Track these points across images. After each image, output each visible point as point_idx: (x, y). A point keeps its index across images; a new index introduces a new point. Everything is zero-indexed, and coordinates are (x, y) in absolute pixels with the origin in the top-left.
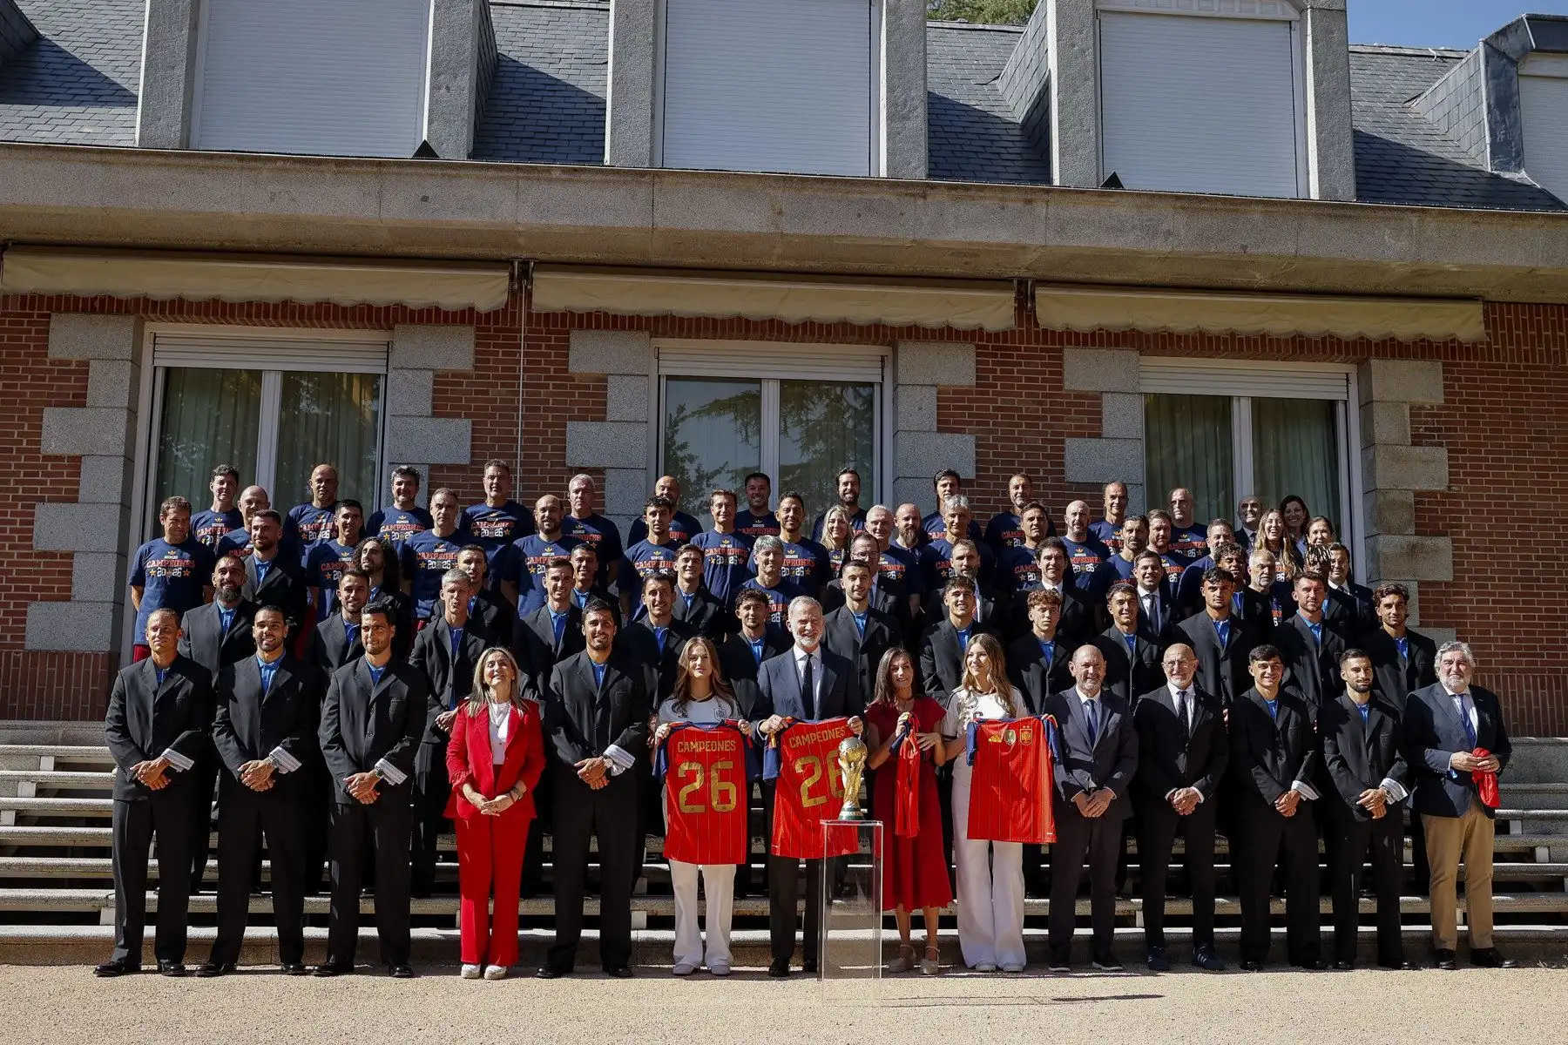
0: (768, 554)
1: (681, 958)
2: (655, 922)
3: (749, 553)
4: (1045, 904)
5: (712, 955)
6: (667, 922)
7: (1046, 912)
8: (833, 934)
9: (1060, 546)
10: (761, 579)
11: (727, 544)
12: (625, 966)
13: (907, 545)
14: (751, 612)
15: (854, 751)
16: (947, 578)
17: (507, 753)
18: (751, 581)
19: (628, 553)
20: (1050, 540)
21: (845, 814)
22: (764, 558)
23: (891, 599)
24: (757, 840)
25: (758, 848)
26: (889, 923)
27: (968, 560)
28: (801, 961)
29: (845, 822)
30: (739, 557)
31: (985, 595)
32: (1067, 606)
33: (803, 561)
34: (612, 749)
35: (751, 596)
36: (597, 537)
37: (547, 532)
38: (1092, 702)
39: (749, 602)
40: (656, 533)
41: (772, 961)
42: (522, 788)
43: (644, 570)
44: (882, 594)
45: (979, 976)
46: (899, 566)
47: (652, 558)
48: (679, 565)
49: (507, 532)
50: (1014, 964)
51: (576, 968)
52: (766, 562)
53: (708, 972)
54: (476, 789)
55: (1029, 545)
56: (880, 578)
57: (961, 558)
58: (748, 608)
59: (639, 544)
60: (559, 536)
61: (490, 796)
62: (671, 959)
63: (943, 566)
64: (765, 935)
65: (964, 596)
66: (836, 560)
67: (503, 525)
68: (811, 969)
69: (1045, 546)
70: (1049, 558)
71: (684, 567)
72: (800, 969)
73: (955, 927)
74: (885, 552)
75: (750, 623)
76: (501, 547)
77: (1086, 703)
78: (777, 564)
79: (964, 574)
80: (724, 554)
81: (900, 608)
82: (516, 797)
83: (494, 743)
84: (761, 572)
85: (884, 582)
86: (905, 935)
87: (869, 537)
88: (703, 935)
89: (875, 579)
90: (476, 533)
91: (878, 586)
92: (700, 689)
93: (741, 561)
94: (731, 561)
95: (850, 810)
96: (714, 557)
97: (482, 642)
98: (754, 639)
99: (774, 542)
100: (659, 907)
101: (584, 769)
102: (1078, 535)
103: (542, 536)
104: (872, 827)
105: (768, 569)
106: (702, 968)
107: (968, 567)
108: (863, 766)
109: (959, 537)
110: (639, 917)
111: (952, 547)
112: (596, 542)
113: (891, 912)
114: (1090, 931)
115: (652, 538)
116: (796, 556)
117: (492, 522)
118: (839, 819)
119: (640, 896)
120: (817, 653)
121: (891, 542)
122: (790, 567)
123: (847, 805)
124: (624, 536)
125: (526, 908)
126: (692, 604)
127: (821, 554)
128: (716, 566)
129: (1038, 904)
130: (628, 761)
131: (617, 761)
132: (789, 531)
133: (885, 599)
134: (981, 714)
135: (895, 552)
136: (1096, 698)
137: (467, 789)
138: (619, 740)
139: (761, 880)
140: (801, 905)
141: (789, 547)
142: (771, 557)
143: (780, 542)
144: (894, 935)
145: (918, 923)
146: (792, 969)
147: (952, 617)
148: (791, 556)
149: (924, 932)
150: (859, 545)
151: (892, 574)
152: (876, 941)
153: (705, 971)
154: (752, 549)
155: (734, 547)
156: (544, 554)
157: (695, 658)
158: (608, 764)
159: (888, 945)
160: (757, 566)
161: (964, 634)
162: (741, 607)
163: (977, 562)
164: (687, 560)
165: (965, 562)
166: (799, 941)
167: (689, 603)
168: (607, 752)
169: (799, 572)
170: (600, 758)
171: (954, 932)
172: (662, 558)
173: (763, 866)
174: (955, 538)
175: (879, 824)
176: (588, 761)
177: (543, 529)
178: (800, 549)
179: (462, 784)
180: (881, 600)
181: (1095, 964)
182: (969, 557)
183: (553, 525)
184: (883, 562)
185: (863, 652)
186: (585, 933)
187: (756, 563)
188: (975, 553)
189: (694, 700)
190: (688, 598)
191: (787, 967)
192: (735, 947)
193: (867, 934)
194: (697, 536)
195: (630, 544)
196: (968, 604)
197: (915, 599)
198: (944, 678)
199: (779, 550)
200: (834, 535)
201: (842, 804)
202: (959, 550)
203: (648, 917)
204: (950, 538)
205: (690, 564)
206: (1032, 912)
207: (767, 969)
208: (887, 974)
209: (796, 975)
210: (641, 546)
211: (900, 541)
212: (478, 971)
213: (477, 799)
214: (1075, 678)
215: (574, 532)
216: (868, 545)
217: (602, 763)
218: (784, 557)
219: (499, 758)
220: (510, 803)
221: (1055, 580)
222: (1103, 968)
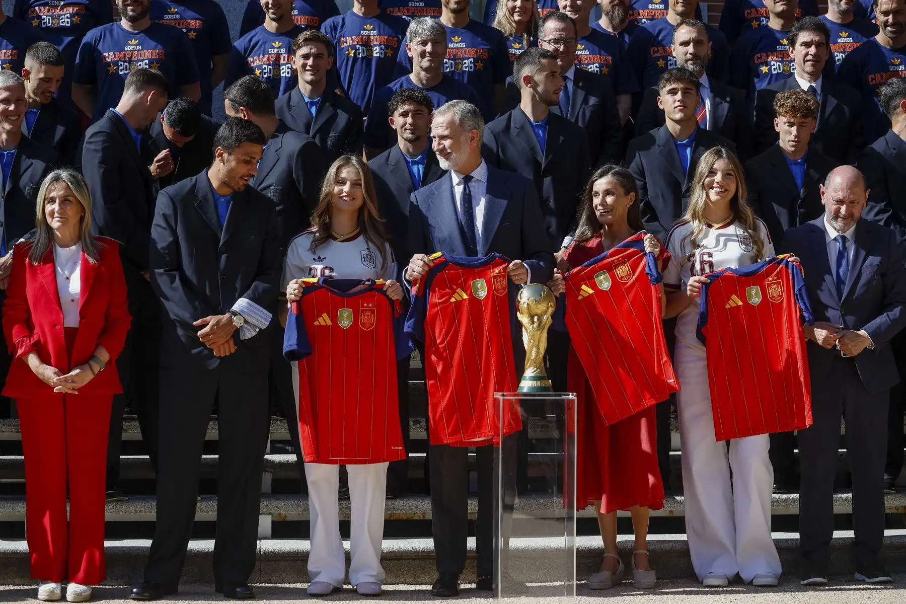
0: (424, 43)
1: (317, 574)
2: (282, 530)
3: (400, 42)
4: (794, 501)
5: (357, 571)
6: (301, 529)
7: (795, 510)
8: (516, 543)
9: (822, 29)
10: (416, 76)
11: (371, 31)
12: (244, 585)
13: (614, 28)
14: (409, 120)
15: (538, 302)
16: (665, 69)
17: (83, 312)
18: (403, 78)
19: (239, 44)
20: (808, 19)
21: (526, 385)
22: (419, 48)
23: (592, 100)
24: (416, 422)
25: (417, 432)
26: (587, 527)
27: (694, 47)
28: (474, 577)
29: (525, 395)
30: (387, 47)
31: (717, 93)
32: (829, 110)
33: (472, 52)
34: (241, 303)
35: (409, 99)
36: (195, 24)
37: (132, 20)
38: (844, 238)
39: (406, 107)
40: (273, 20)
41: (436, 576)
42: (104, 355)
43: (260, 67)
44: (581, 94)
45: (706, 593)
46: (603, 57)
47: (271, 51)
48: (298, 62)
49: (76, 19)
50: (766, 576)
51: (181, 588)
52: (423, 55)
53: (354, 591)
54: (45, 359)
55: (775, 24)
56: (577, 71)
57: (685, 44)
58: (405, 114)
59: (252, 33)
60: (146, 22)
61: (64, 369)
62: (306, 576)
63: (661, 53)
64: (427, 544)
65: (684, 94)
66: (516, 49)
67: (71, 10)
68: (486, 587)
69: (801, 29)
70: (807, 45)
71: (304, 66)
72: (474, 586)
73: (683, 531)
74: (584, 38)
75: (407, 134)
76: (67, 40)
77: (835, 239)
78: (436, 56)
79: (690, 66)
80: (367, 43)
81: (605, 111)
82: (97, 368)
83: (64, 299)
84: (416, 68)
85: (582, 76)
86: (609, 541)
87: (563, 18)
88: (347, 545)
89: (570, 74)
90: (35, 22)
91: (575, 83)
92: (343, 223)
93: (390, 53)
94: (376, 52)
95: (534, 378)
96: (353, 47)
97: (38, 165)
98: (413, 155)
99: (433, 27)
100: (288, 509)
101: (207, 329)
102: (843, 13)
103: (125, 24)
104: (563, 400)
105: (426, 63)
106: (345, 587)
107: (695, 57)
108: (550, 322)
109: (685, 17)
110: (265, 523)
111: (674, 29)
112: (195, 30)
113: (590, 512)
114: (850, 534)
115: (270, 25)
116: (464, 45)
117: (56, 7)
118: (519, 391)
119: (266, 496)
120: (480, 173)
121: (592, 24)
122: (454, 59)
123: (529, 372)
124: (234, 20)
125: (114, 512)
126: (319, 112)
127: (498, 41)
128: (355, 59)
129: (786, 500)
130: (262, 319)
131: (248, 318)
132: (454, 11)
133: (585, 101)
134: (710, 255)
135: (596, 38)
136: (849, 234)
137: (33, 361)
138: (250, 292)
139: (420, 474)
140: (473, 506)
141: (454, 32)
142: (429, 48)
143: (441, 26)
144: (596, 542)
145: (625, 526)
146: (462, 586)
147: (669, 123)
148: (457, 44)
149: (631, 537)
150: (550, 28)
151: (593, 68)
152: (569, 550)
153: (348, 591)
154: (404, 35)
155: (379, 34)
156: (127, 48)
157: (342, 182)
158: (237, 322)
159: (584, 555)
160: (410, 60)
161: (686, 146)
162: (397, 113)
163: (706, 50)
164: (306, 57)
165: (690, 48)
166: (471, 551)
167: (314, 110)
168: (236, 307)
169: (467, 65)
170: (227, 315)
171: (683, 537)
172: (283, 50)
173: (425, 455)
174: (679, 18)
175: (571, 396)
176: (212, 320)
177: (126, 16)
178: (469, 35)
179: (26, 353)
180: (579, 101)
181: (858, 576)
182: (697, 43)
183: (139, 9)
184: (582, 51)
185: (547, 172)
186: (194, 545)
187: (410, 54)
188: (705, 38)
189: (335, 239)
190: (312, 104)
191: (456, 585)
192: (389, 560)
193: (558, 542)
194: (329, 22)
195: (242, 33)
196: (690, 106)
197: (624, 102)
198: (659, 205)
199: (440, 37)
200: (516, 18)
201: (523, 371)
202: (684, 33)
203: (273, 522)
204: (672, 18)
205: (310, 62)
206: (782, 511)
207: (429, 587)
208: (582, 590)
209: (467, 593)
210: (256, 34)
211: (604, 23)
212: (58, 591)
213: (48, 373)
214: (824, 207)
215: (166, 17)
216: (563, 30)
217: (230, 321)
218: (447, 47)
219: (72, 319)
220: (89, 377)
221: (813, 76)
222: (868, 580)
